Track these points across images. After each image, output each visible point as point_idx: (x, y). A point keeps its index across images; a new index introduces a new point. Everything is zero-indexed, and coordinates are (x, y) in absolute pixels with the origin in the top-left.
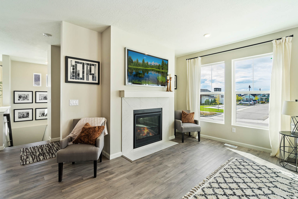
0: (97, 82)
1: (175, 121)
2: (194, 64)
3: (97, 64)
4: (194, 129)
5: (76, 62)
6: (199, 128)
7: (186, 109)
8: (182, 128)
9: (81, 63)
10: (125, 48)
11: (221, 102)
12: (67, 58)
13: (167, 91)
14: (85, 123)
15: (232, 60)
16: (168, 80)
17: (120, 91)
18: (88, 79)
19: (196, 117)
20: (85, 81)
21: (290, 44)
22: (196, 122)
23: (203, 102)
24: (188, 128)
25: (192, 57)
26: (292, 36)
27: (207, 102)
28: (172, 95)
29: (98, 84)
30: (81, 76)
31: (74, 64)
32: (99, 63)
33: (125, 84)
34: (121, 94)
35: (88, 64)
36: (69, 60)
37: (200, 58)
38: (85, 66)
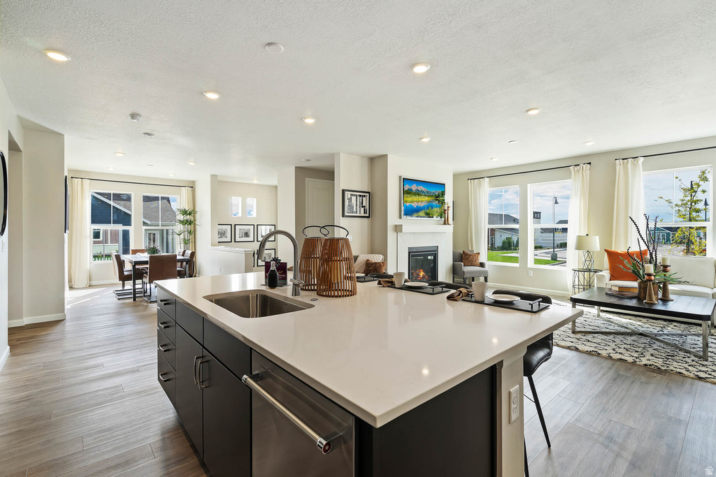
0: (367, 215)
1: (453, 264)
2: (480, 187)
3: (368, 194)
4: (480, 273)
5: (351, 195)
6: (486, 272)
7: (468, 249)
8: (464, 272)
9: (355, 195)
10: (400, 177)
11: (541, 243)
12: (343, 191)
13: (445, 224)
14: (365, 259)
15: (529, 185)
16: (445, 210)
17: (396, 226)
18: (360, 213)
19: (483, 258)
20: (358, 215)
21: (588, 172)
22: (482, 265)
23: (498, 243)
24: (471, 272)
25: (476, 177)
26: (590, 163)
27: (507, 245)
28: (449, 229)
29: (369, 217)
30: (355, 210)
31: (349, 197)
32: (369, 193)
33: (400, 217)
34: (398, 229)
35: (360, 196)
36: (346, 192)
37: (487, 179)
38: (358, 198)
